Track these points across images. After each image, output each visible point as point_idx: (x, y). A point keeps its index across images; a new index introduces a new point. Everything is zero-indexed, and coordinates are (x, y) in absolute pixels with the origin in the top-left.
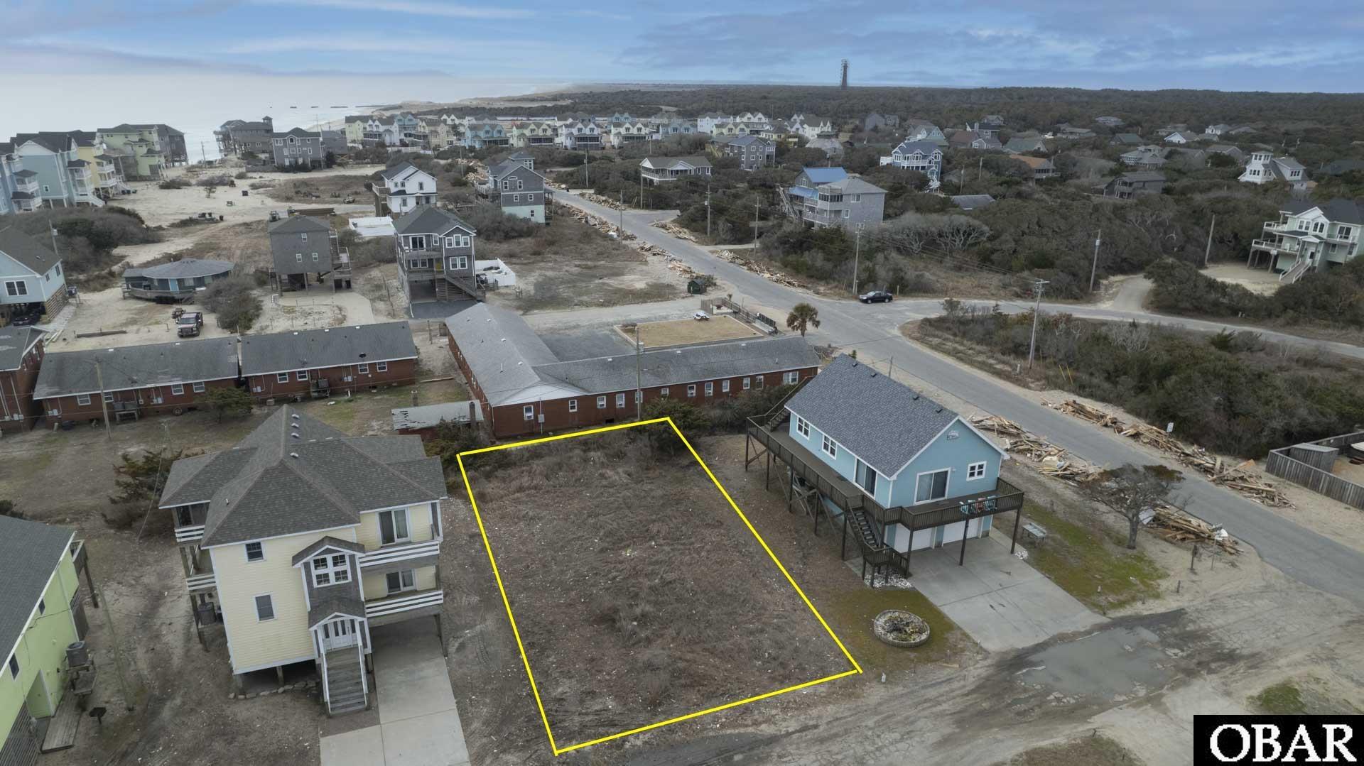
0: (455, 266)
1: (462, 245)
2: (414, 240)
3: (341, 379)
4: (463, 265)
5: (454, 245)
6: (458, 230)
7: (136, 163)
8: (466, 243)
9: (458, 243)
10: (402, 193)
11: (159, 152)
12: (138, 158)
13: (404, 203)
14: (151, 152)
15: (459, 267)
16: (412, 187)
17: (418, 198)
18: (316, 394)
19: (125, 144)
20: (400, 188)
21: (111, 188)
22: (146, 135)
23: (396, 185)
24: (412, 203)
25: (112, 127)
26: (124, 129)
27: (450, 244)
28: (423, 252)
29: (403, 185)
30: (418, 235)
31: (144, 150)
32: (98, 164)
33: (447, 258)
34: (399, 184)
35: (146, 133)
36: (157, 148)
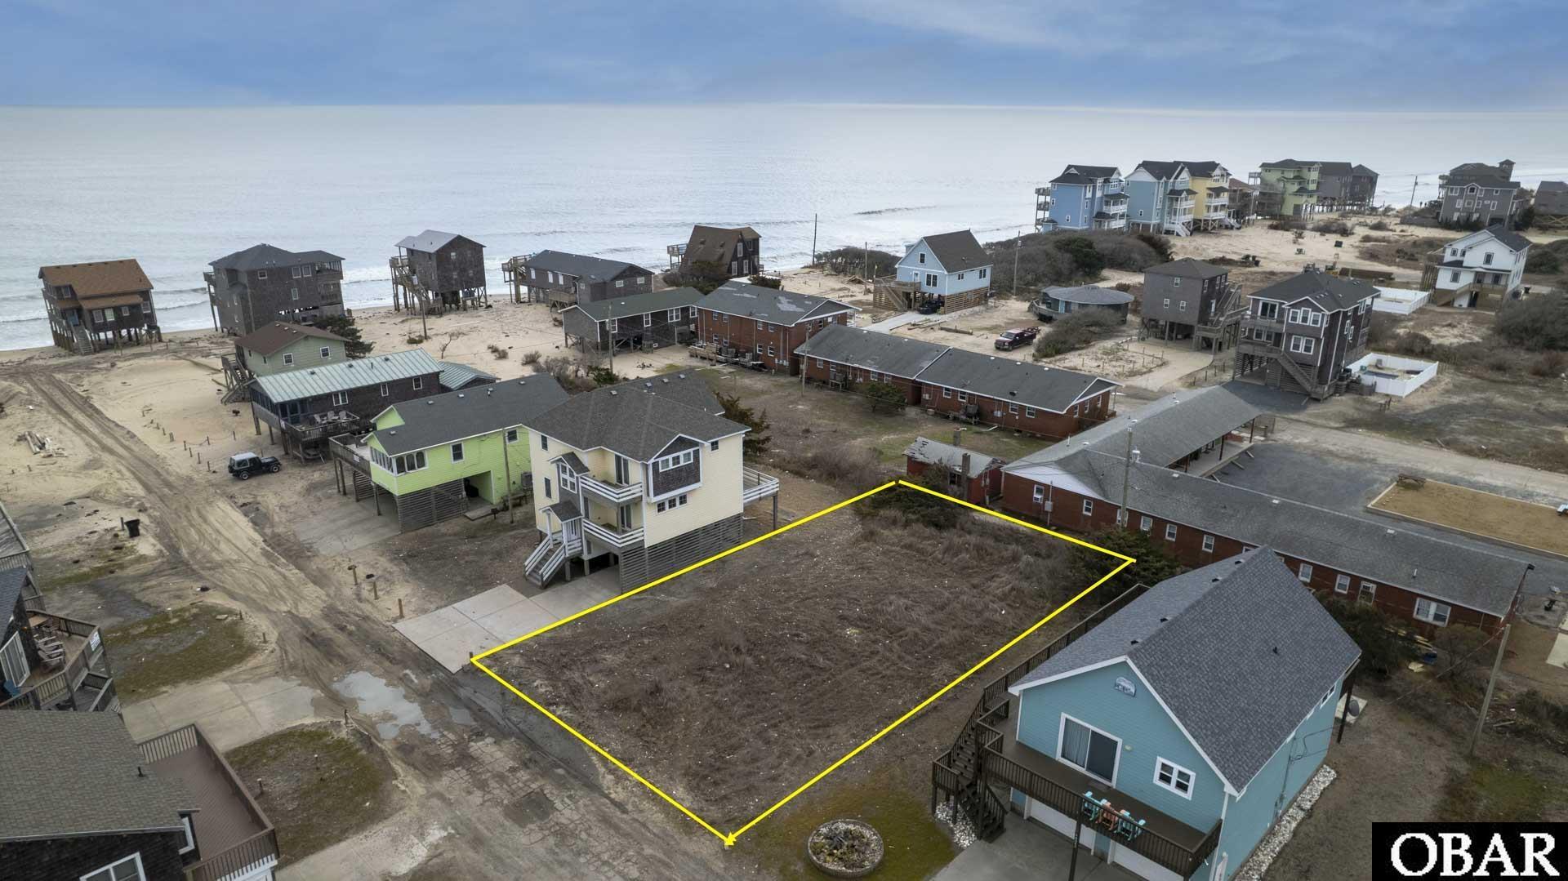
0: (1296, 347)
1: (1309, 323)
2: (1265, 305)
3: (992, 412)
4: (1307, 349)
5: (1299, 321)
6: (1307, 303)
7: (1282, 201)
8: (1315, 322)
9: (1305, 319)
10: (1459, 264)
11: (1312, 191)
12: (1287, 196)
13: (1455, 278)
14: (1302, 191)
15: (1302, 350)
16: (1474, 259)
17: (1477, 273)
18: (964, 417)
19: (1279, 180)
20: (1458, 257)
21: (1214, 221)
22: (1305, 173)
23: (1454, 253)
24: (1466, 279)
25: (1273, 161)
26: (1287, 164)
27: (1294, 318)
28: (1271, 323)
29: (1463, 254)
30: (1270, 301)
31: (1296, 187)
32: (1210, 196)
33: (1289, 335)
34: (1459, 253)
35: (1305, 171)
36: (1312, 187)
